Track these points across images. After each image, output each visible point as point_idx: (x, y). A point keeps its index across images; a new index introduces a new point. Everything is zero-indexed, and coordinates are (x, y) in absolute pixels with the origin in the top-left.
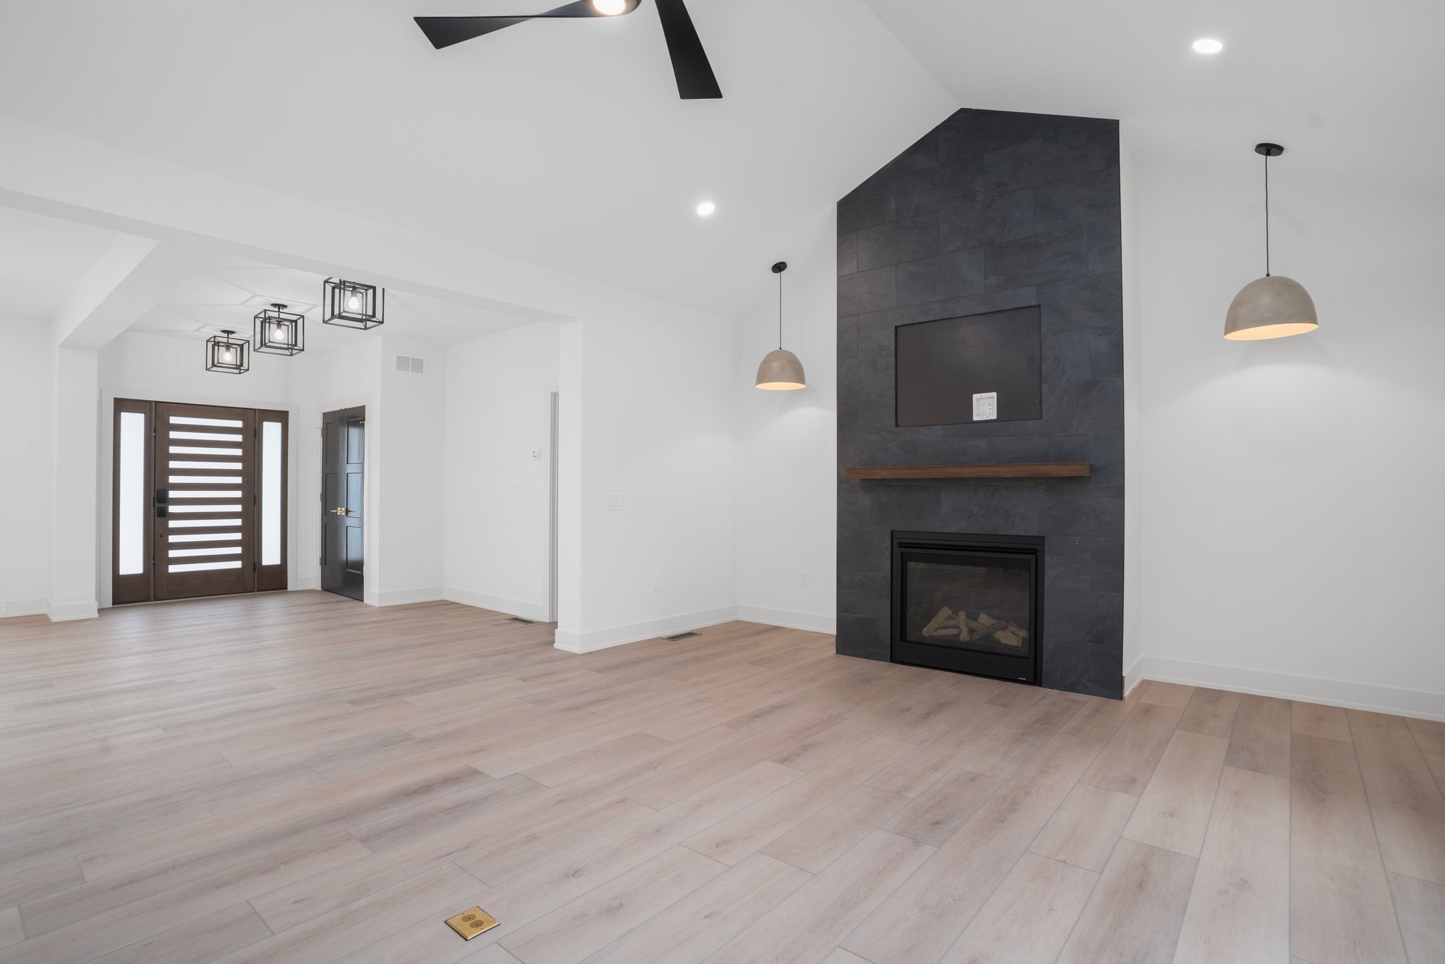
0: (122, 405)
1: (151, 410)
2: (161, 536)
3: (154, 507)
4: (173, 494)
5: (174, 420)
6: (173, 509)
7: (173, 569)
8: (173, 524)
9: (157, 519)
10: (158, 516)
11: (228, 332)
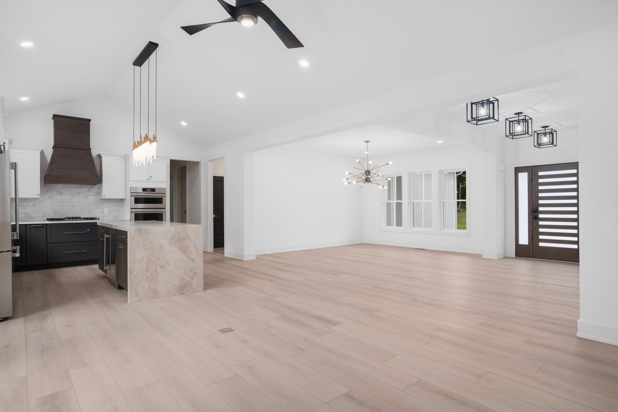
0: (518, 170)
1: (530, 170)
2: (535, 228)
3: (532, 214)
4: (541, 209)
5: (540, 174)
6: (541, 216)
7: (541, 244)
8: (541, 223)
9: (534, 220)
10: (534, 219)
11: (545, 127)
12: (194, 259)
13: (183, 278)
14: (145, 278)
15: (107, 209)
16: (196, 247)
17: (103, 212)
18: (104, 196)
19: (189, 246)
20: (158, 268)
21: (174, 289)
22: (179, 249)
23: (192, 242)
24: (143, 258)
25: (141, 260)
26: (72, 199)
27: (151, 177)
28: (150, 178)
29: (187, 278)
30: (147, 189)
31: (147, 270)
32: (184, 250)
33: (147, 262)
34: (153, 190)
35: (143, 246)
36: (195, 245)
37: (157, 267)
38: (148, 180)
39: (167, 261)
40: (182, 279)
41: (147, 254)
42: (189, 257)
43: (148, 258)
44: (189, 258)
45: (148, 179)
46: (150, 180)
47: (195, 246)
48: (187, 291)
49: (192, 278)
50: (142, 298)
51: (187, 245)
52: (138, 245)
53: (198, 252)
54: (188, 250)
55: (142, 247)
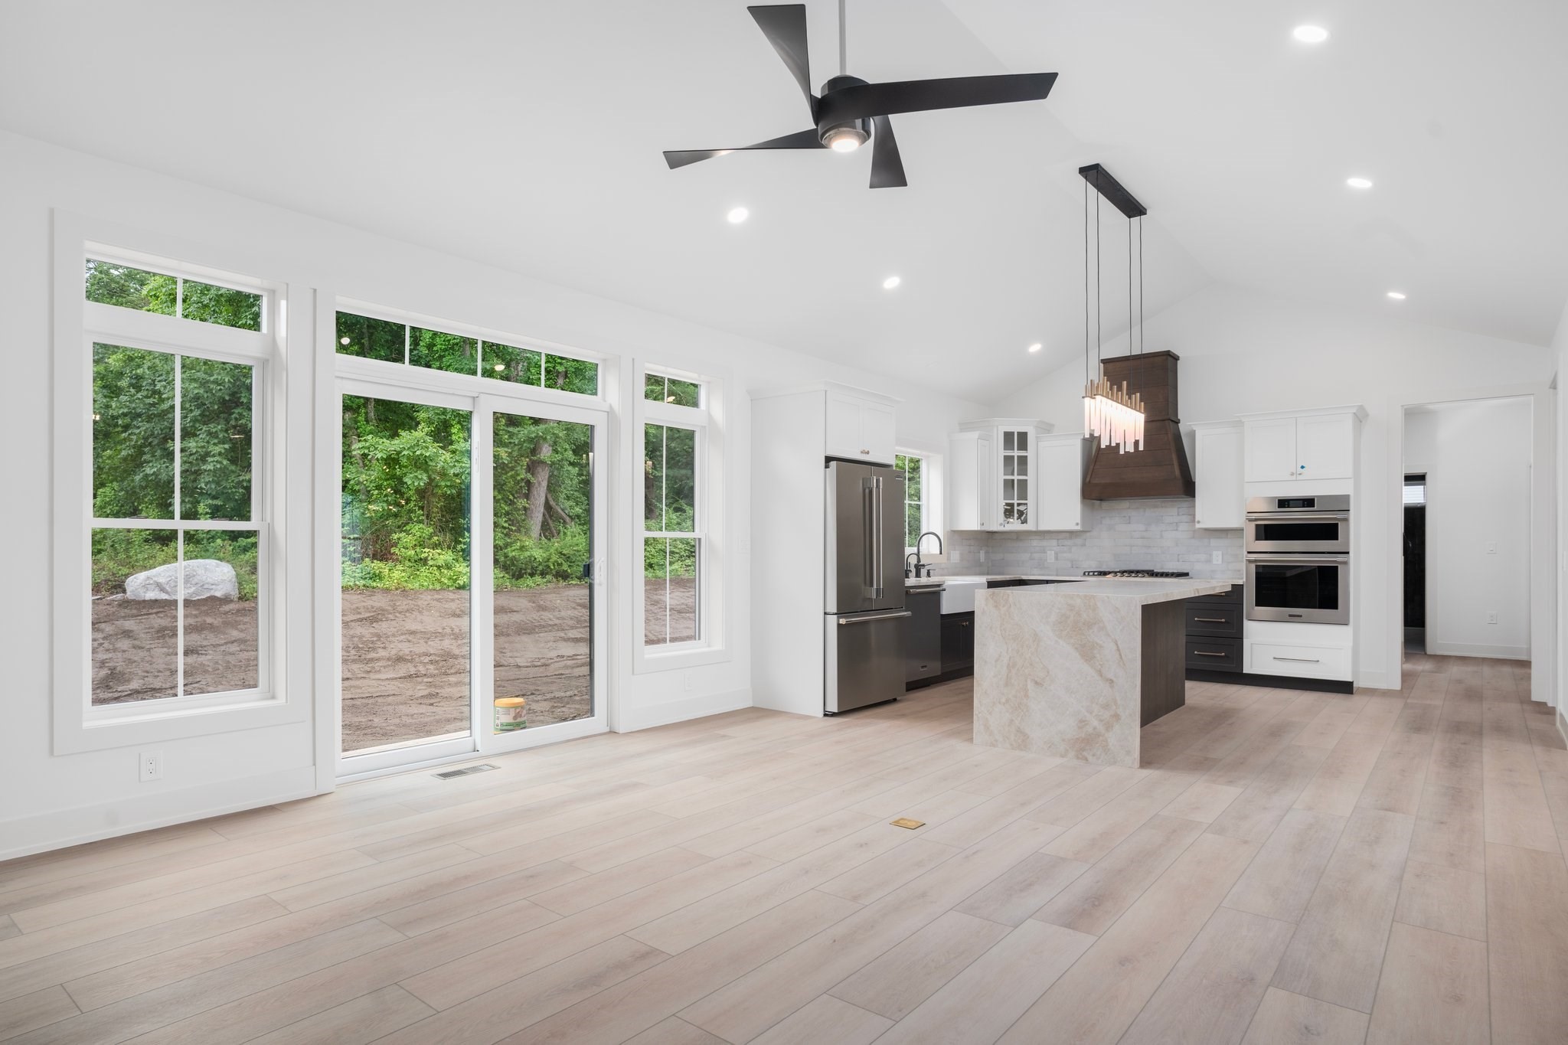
12: (1114, 679)
13: (1084, 721)
14: (1003, 700)
15: (1220, 553)
16: (1118, 650)
17: (1209, 561)
18: (1199, 522)
19: (1101, 647)
20: (1030, 685)
21: (1064, 740)
22: (1076, 648)
23: (1108, 635)
24: (1000, 656)
25: (996, 661)
26: (1146, 531)
27: (1303, 467)
28: (1300, 470)
29: (1095, 723)
30: (1291, 502)
31: (1006, 685)
32: (1087, 652)
33: (1008, 667)
34: (1309, 502)
35: (1001, 630)
36: (1117, 645)
37: (1026, 681)
38: (1294, 478)
39: (1048, 672)
40: (1082, 723)
41: (1008, 649)
42: (1100, 671)
43: (1010, 658)
44: (1101, 676)
45: (1292, 474)
46: (1299, 477)
47: (1115, 648)
48: (1094, 755)
49: (1109, 727)
50: (996, 741)
51: (1097, 644)
52: (991, 628)
53: (1124, 665)
54: (1098, 655)
55: (999, 632)
